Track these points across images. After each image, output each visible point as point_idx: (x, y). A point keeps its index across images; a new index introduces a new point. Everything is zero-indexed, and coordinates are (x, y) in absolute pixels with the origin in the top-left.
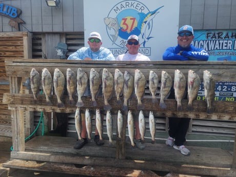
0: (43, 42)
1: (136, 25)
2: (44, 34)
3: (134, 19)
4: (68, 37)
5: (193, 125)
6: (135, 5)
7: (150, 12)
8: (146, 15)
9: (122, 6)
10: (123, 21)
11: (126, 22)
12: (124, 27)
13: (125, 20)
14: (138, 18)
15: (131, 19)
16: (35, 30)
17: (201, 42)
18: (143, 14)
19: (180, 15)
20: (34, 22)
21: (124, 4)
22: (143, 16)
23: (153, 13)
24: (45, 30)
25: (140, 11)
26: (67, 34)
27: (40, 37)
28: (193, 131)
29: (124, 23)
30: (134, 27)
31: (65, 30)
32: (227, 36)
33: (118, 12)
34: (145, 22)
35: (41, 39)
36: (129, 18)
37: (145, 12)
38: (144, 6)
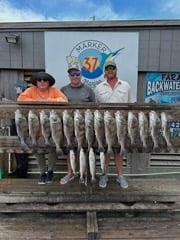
3: (96, 59)
5: (151, 160)
6: (97, 45)
7: (111, 53)
8: (108, 56)
9: (85, 46)
10: (86, 60)
11: (89, 62)
15: (93, 59)
17: (158, 82)
18: (105, 54)
21: (86, 44)
22: (105, 57)
23: (115, 54)
25: (102, 52)
26: (25, 71)
28: (151, 165)
29: (87, 63)
31: (25, 67)
33: (81, 51)
36: (91, 57)
37: (107, 52)
38: (106, 47)
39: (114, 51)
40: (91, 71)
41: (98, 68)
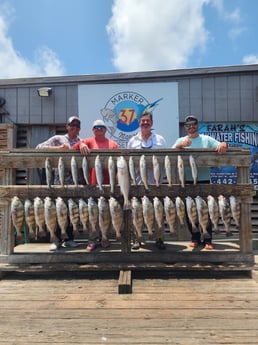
0: (28, 135)
1: (135, 117)
2: (30, 126)
3: (133, 111)
4: (59, 129)
6: (133, 97)
7: (149, 105)
8: (146, 107)
9: (120, 98)
10: (122, 113)
11: (125, 114)
12: (123, 119)
13: (124, 111)
14: (137, 110)
15: (130, 111)
16: (20, 122)
18: (142, 106)
19: (179, 108)
20: (20, 113)
21: (122, 96)
22: (142, 108)
23: (153, 105)
24: (32, 122)
25: (139, 104)
26: (57, 126)
27: (25, 129)
29: (123, 115)
30: (133, 119)
31: (57, 122)
32: (227, 129)
33: (116, 103)
35: (26, 132)
36: (127, 110)
37: (145, 103)
38: (143, 99)
39: (152, 102)
40: (128, 123)
41: (136, 120)
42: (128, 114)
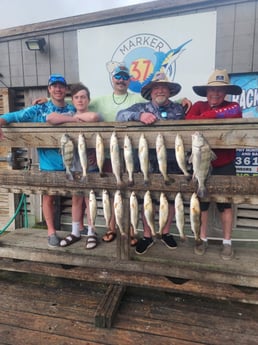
0: (26, 100)
2: (27, 89)
3: (148, 62)
5: (239, 217)
6: (149, 41)
7: (171, 51)
8: (166, 55)
9: (132, 44)
10: (133, 66)
11: (138, 68)
12: (135, 75)
13: (136, 64)
14: (154, 60)
15: (144, 62)
16: (14, 85)
17: (251, 92)
18: (161, 54)
20: (14, 73)
21: (134, 40)
22: (162, 57)
23: (177, 51)
25: (157, 50)
27: (22, 94)
28: (238, 226)
29: (135, 69)
30: (149, 74)
33: (126, 52)
34: (165, 66)
35: (23, 97)
36: (141, 61)
37: (165, 50)
38: (163, 42)
39: (176, 47)
42: (142, 67)
